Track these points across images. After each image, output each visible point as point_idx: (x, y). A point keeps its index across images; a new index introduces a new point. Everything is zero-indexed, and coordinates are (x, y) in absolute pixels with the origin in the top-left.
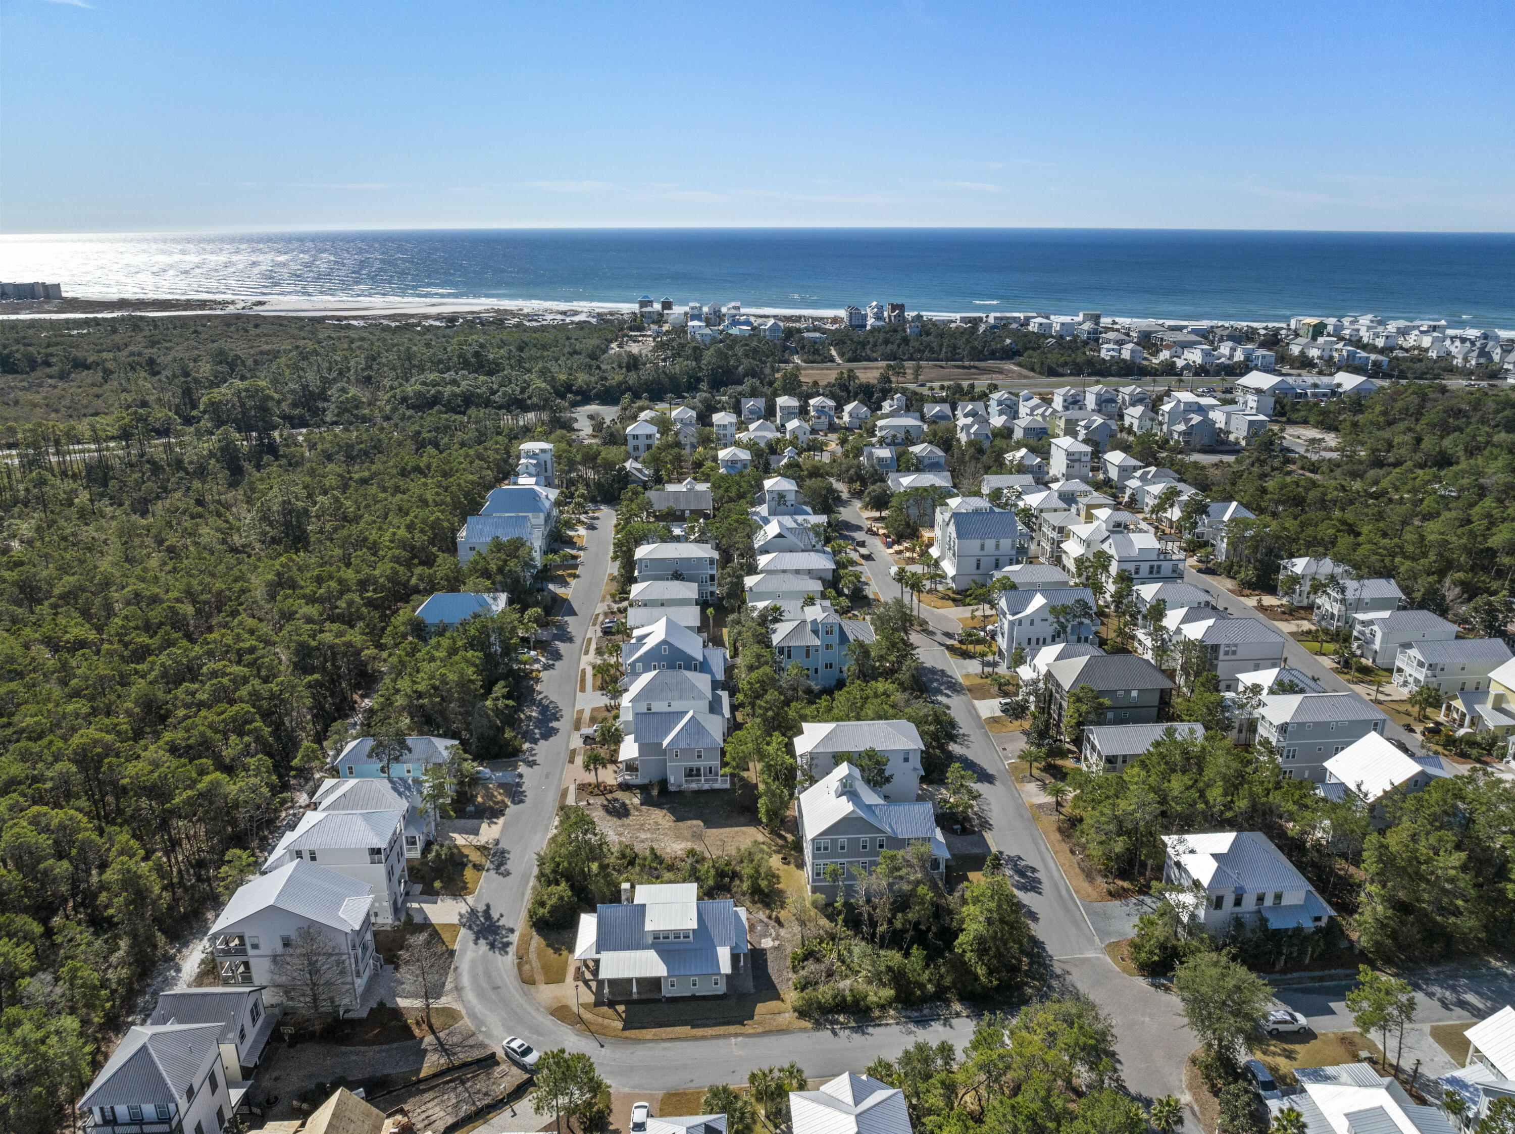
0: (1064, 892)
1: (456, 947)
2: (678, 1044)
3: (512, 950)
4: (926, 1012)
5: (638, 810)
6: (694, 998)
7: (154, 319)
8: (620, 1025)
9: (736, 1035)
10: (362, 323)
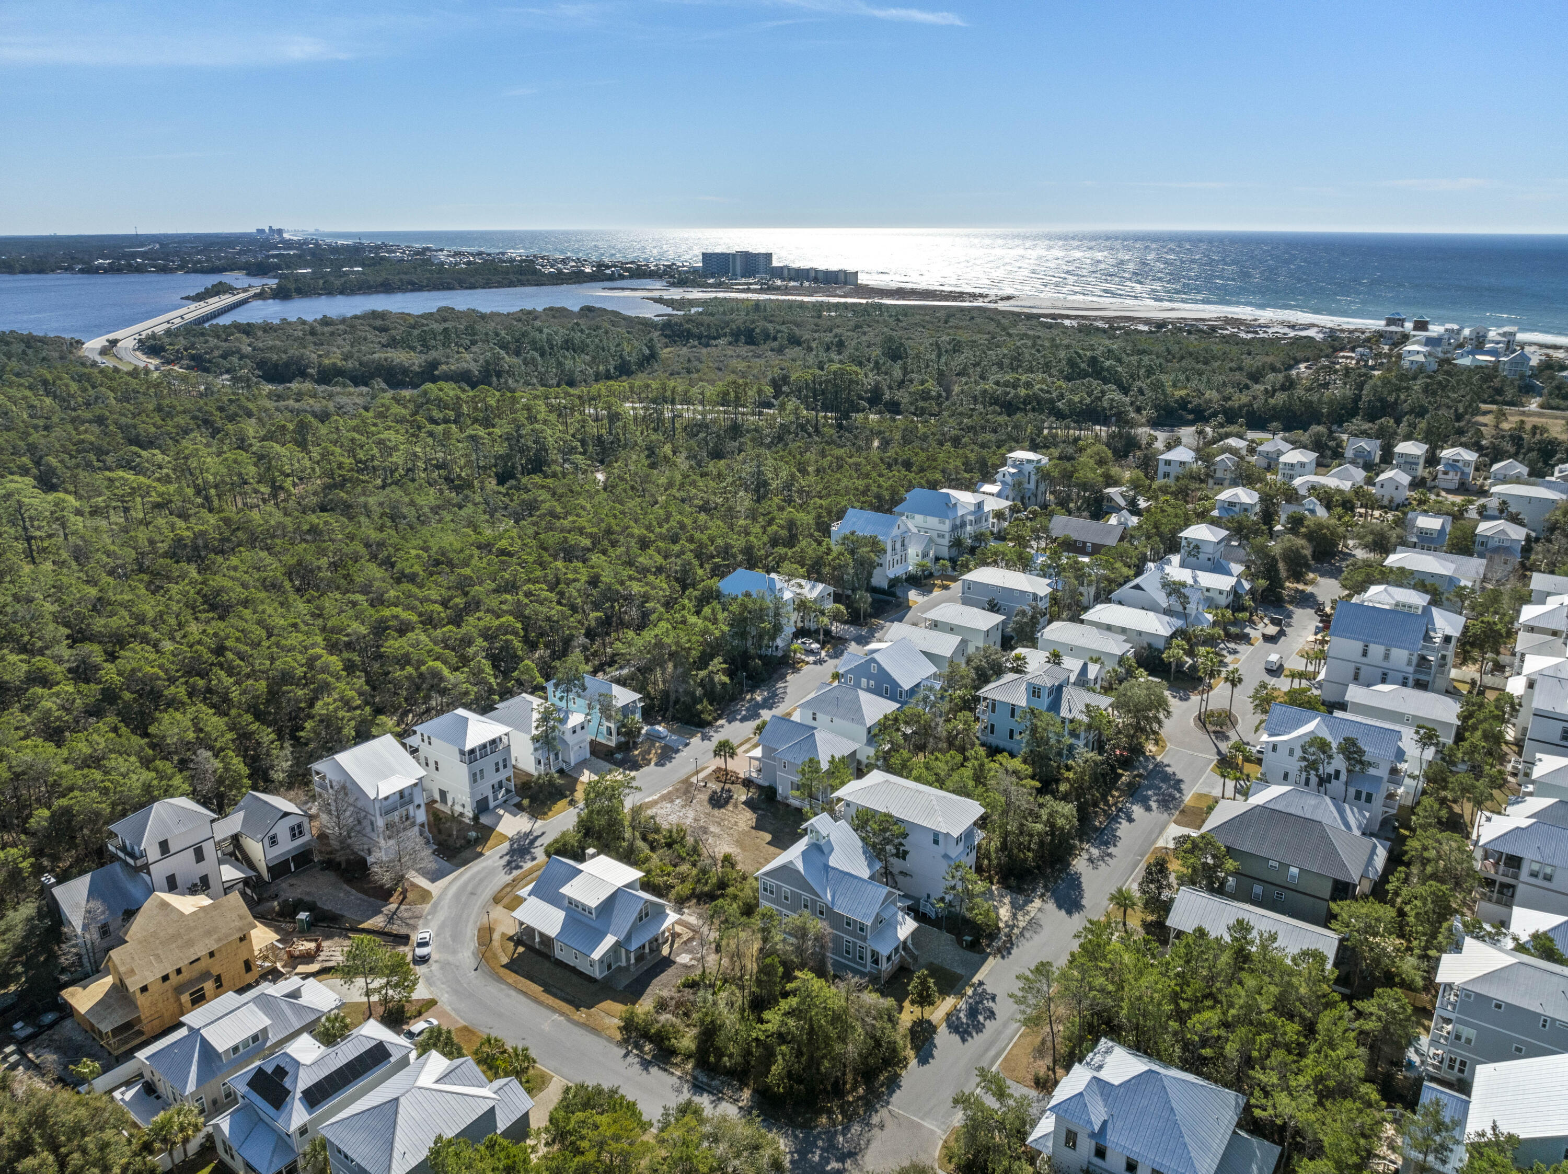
0: (992, 1053)
1: (487, 854)
2: (523, 999)
3: (516, 873)
4: (715, 1083)
5: (736, 806)
6: (573, 970)
7: (888, 307)
8: (505, 960)
9: (562, 1014)
10: (1075, 323)
